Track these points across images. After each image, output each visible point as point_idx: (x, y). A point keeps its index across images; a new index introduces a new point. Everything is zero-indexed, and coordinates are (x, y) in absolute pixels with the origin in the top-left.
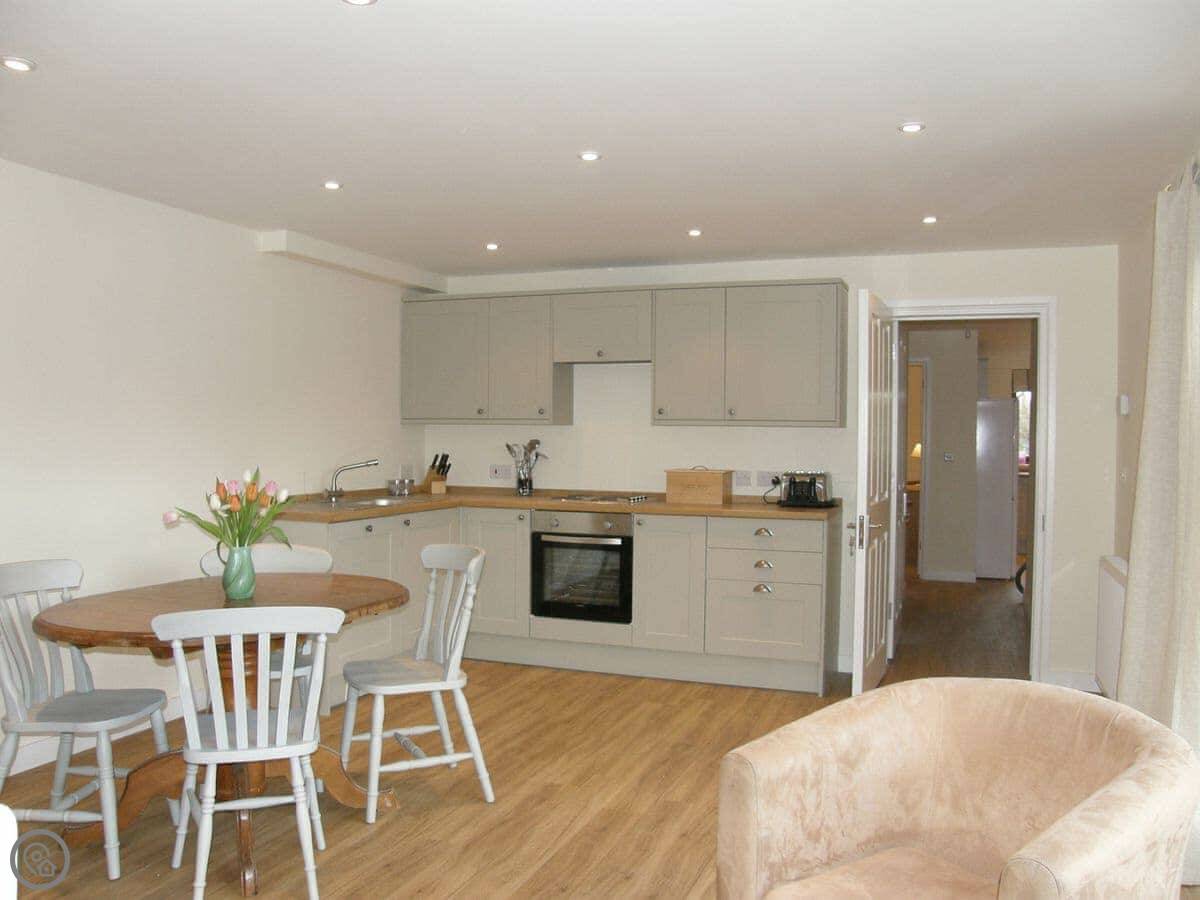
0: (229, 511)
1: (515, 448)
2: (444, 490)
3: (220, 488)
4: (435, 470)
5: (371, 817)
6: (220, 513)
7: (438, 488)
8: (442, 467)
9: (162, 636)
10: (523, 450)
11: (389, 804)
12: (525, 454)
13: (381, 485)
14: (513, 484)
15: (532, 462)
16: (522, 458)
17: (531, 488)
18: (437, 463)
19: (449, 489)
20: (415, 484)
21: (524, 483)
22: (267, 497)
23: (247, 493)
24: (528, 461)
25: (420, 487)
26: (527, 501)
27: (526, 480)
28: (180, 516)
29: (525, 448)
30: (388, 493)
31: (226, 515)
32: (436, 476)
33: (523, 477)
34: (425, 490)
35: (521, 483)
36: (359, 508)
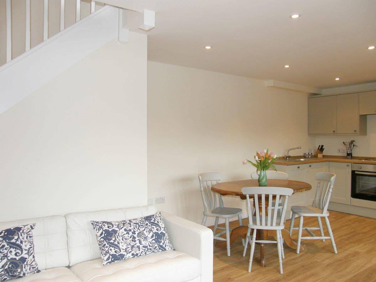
0: (260, 161)
1: (346, 143)
2: (322, 157)
3: (258, 154)
4: (319, 150)
5: (298, 252)
6: (258, 161)
7: (320, 156)
8: (321, 149)
9: (244, 193)
10: (349, 144)
11: (303, 249)
12: (350, 145)
13: (302, 155)
14: (345, 155)
15: (352, 148)
16: (348, 146)
17: (351, 156)
18: (320, 148)
19: (324, 156)
20: (313, 154)
21: (349, 155)
22: (271, 157)
23: (265, 156)
24: (350, 147)
25: (314, 155)
26: (350, 160)
27: (350, 153)
28: (247, 162)
29: (350, 143)
30: (304, 157)
31: (259, 162)
32: (319, 152)
33: (349, 153)
34: (316, 156)
35: (348, 154)
36: (296, 161)
